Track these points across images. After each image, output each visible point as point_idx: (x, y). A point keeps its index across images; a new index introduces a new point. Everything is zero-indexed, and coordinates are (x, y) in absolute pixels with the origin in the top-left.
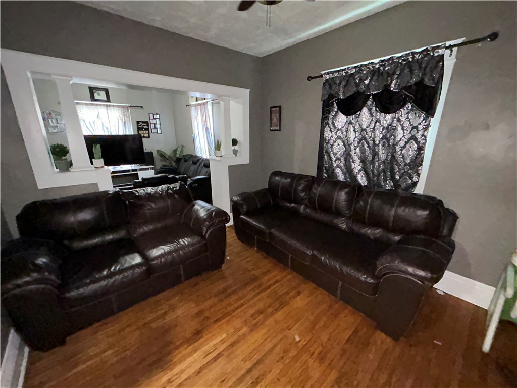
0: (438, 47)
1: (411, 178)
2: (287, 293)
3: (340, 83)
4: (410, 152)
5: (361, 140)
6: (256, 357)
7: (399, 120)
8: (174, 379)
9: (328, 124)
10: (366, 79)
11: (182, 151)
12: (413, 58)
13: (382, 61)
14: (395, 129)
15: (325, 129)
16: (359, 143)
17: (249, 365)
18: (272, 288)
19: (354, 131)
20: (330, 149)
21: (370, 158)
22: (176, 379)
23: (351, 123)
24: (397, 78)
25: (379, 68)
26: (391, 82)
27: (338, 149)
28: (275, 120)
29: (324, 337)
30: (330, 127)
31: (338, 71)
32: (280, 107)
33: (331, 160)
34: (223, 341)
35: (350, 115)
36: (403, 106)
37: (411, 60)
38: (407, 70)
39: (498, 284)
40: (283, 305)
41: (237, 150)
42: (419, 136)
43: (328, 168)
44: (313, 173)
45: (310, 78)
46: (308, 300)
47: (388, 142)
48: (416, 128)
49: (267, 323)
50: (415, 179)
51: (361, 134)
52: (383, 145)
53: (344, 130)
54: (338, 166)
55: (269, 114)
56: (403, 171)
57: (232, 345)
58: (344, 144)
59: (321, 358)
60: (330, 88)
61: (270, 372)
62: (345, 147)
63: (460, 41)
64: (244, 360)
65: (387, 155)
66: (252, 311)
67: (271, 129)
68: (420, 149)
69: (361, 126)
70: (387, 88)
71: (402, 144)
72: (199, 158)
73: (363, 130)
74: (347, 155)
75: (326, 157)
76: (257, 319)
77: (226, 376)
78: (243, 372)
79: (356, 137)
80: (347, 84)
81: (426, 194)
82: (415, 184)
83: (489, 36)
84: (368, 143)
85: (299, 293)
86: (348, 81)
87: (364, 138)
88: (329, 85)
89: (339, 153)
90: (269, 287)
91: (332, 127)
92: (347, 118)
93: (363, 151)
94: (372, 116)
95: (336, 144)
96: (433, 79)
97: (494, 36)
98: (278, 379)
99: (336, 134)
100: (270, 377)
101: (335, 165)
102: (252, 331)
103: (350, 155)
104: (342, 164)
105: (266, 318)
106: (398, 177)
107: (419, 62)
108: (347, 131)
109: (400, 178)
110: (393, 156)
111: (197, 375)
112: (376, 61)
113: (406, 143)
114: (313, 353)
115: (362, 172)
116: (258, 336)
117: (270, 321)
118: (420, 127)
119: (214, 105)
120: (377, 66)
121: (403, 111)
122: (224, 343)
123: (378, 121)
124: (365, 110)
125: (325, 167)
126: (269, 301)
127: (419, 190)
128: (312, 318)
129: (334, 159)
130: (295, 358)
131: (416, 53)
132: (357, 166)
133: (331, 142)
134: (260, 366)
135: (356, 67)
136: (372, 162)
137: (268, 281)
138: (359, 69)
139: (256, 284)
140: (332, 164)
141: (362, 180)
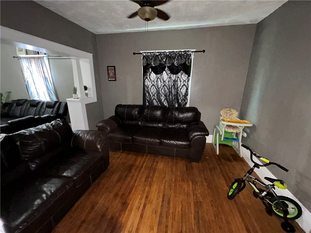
0: (189, 51)
1: (185, 101)
2: (152, 165)
3: (152, 59)
4: (183, 91)
5: (163, 86)
6: (161, 195)
7: (178, 77)
8: (131, 229)
9: (147, 78)
10: (164, 59)
11: (8, 97)
12: (181, 53)
13: (170, 52)
14: (177, 81)
15: (146, 81)
16: (163, 87)
17: (161, 199)
18: (144, 165)
19: (161, 82)
20: (150, 91)
21: (168, 94)
22: (132, 229)
23: (158, 78)
24: (176, 60)
25: (169, 55)
26: (174, 62)
27: (153, 90)
28: (111, 75)
29: (179, 173)
30: (148, 80)
31: (150, 53)
32: (114, 67)
33: (151, 96)
34: (141, 199)
35: (158, 74)
36: (179, 72)
37: (180, 54)
38: (180, 58)
39: (213, 134)
40: (155, 170)
41: (88, 93)
42: (186, 84)
43: (149, 100)
44: (141, 103)
45: (134, 54)
46: (163, 164)
47: (175, 86)
48: (185, 81)
49: (154, 180)
50: (186, 101)
51: (163, 83)
52: (173, 88)
53: (155, 81)
54: (154, 99)
55: (107, 70)
56: (182, 99)
57: (147, 197)
58: (156, 88)
59: (183, 180)
60: (147, 60)
61: (170, 196)
62: (157, 90)
63: (194, 50)
64: (158, 199)
65: (175, 92)
66: (143, 180)
67: (109, 79)
68: (187, 89)
69: (163, 80)
70: (173, 63)
71: (181, 87)
72: (37, 102)
73: (164, 81)
74: (158, 93)
75: (147, 95)
76: (149, 181)
77: (155, 210)
78: (161, 203)
79: (161, 85)
80: (155, 60)
81: (190, 106)
82: (186, 103)
83: (203, 51)
84: (167, 87)
85: (157, 162)
86: (155, 58)
87: (165, 85)
88: (146, 58)
89: (154, 92)
90: (142, 166)
91: (149, 80)
92: (156, 75)
93: (165, 91)
94: (168, 75)
95: (152, 88)
96: (189, 63)
97: (204, 51)
98: (175, 196)
99: (152, 83)
100: (172, 198)
101: (153, 98)
102: (150, 187)
103: (160, 93)
104: (155, 98)
105: (152, 178)
106: (180, 101)
107: (183, 55)
108: (157, 82)
109: (181, 101)
110: (177, 92)
111: (142, 219)
112: (167, 51)
113: (182, 87)
114: (179, 180)
115: (166, 100)
116: (155, 187)
117: (155, 179)
118: (186, 81)
119: (50, 60)
120: (168, 54)
121: (180, 74)
122: (142, 199)
123: (170, 78)
124: (164, 72)
125: (147, 100)
126: (147, 171)
127: (188, 106)
128: (170, 169)
129: (152, 95)
130: (175, 186)
131: (182, 52)
132: (163, 98)
133: (150, 87)
134: (166, 197)
135: (158, 52)
136: (169, 96)
137: (140, 163)
138: (160, 54)
139: (135, 168)
140: (151, 98)
141: (166, 104)
